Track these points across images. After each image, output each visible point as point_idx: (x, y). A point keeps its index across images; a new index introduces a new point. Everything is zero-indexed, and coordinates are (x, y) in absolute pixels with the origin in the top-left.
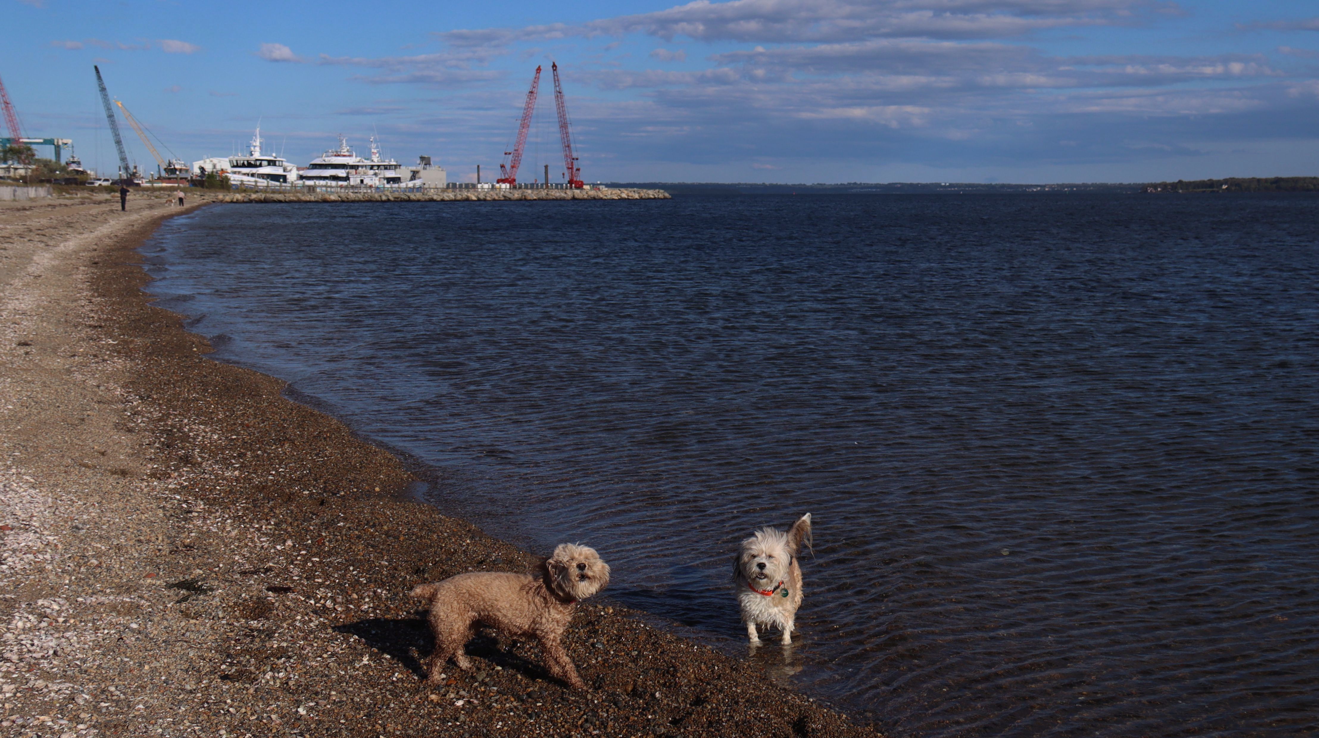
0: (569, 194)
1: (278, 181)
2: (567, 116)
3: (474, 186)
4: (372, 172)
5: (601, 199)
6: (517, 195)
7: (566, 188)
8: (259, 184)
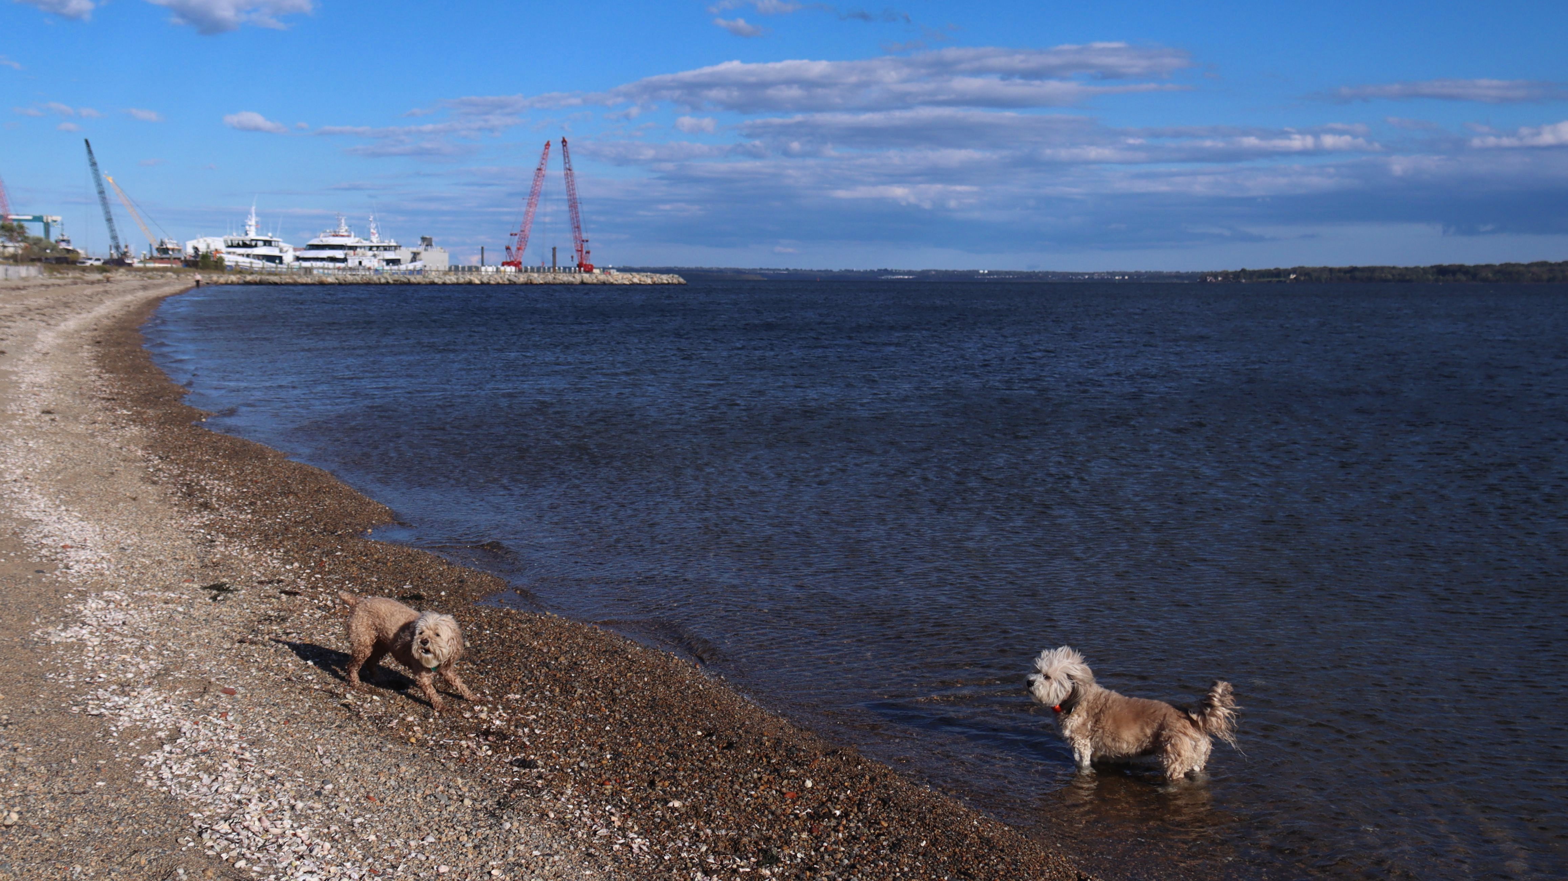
0: (577, 278)
1: (274, 262)
2: (577, 194)
3: (477, 269)
4: (370, 253)
5: (612, 284)
6: (522, 279)
7: (575, 272)
8: (254, 265)
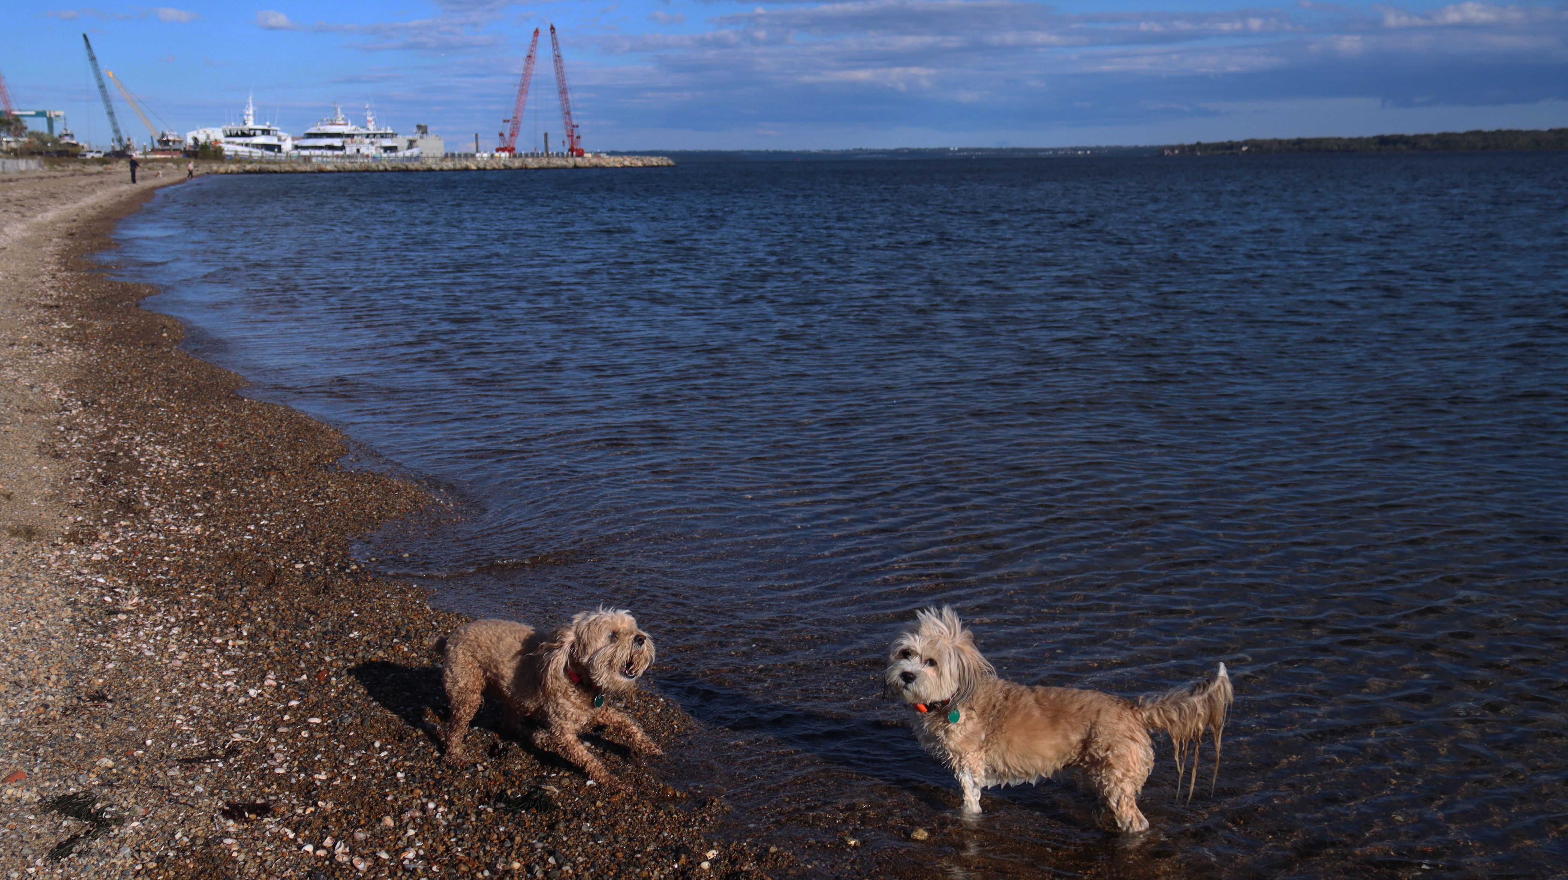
0: (571, 162)
1: (273, 151)
2: (567, 82)
4: (368, 141)
5: (603, 167)
6: (517, 163)
7: (568, 156)
8: (253, 155)
